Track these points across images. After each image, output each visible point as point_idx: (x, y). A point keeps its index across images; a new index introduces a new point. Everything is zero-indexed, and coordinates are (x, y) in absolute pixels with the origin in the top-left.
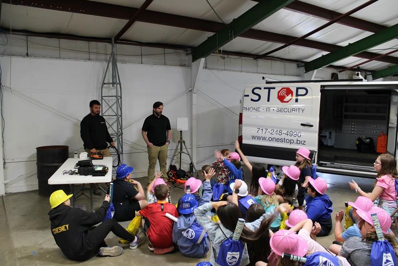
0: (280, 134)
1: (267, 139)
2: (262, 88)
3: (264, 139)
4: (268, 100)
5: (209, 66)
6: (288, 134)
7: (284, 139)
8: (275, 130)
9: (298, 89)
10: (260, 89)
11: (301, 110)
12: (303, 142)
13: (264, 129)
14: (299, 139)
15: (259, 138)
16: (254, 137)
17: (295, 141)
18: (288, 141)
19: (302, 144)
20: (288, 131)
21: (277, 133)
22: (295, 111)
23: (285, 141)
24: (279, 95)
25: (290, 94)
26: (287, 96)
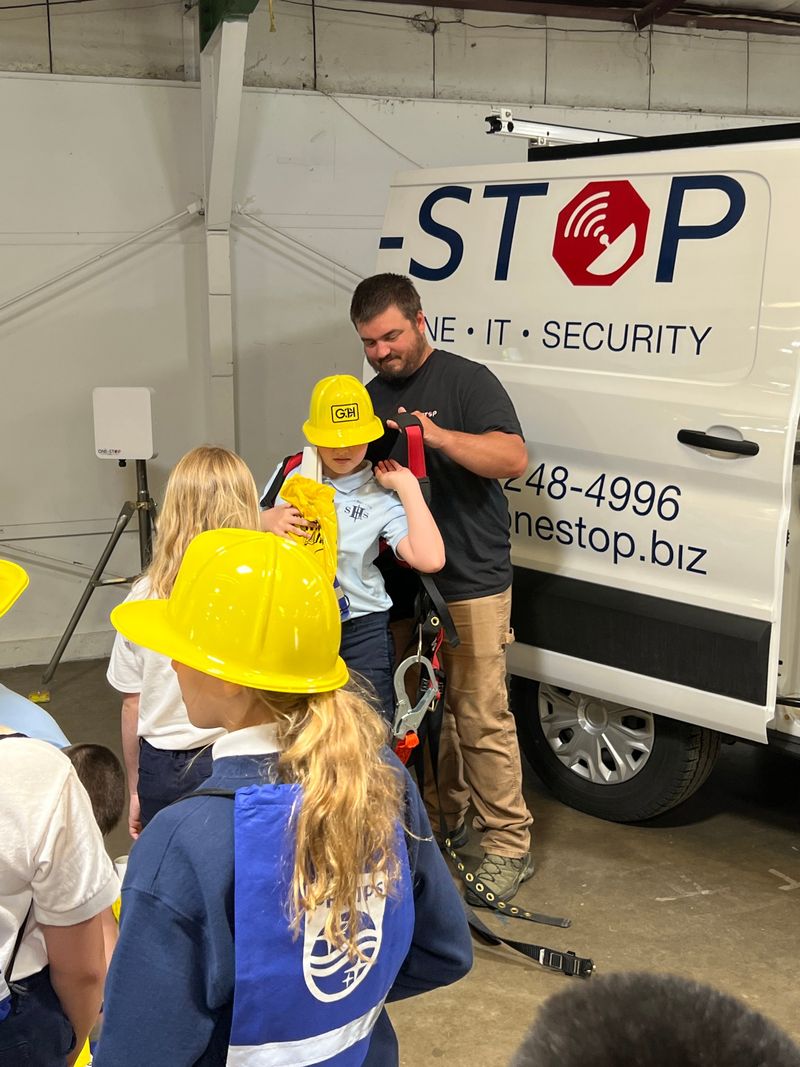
0: (556, 489)
2: (477, 192)
4: (502, 273)
5: (331, 75)
6: (600, 497)
7: (580, 526)
9: (681, 185)
10: (463, 194)
11: (686, 339)
12: (689, 557)
14: (666, 531)
17: (644, 547)
18: (599, 539)
19: (685, 565)
20: (603, 477)
21: (539, 486)
22: (654, 340)
23: (585, 540)
24: (566, 234)
25: (632, 227)
26: (611, 241)
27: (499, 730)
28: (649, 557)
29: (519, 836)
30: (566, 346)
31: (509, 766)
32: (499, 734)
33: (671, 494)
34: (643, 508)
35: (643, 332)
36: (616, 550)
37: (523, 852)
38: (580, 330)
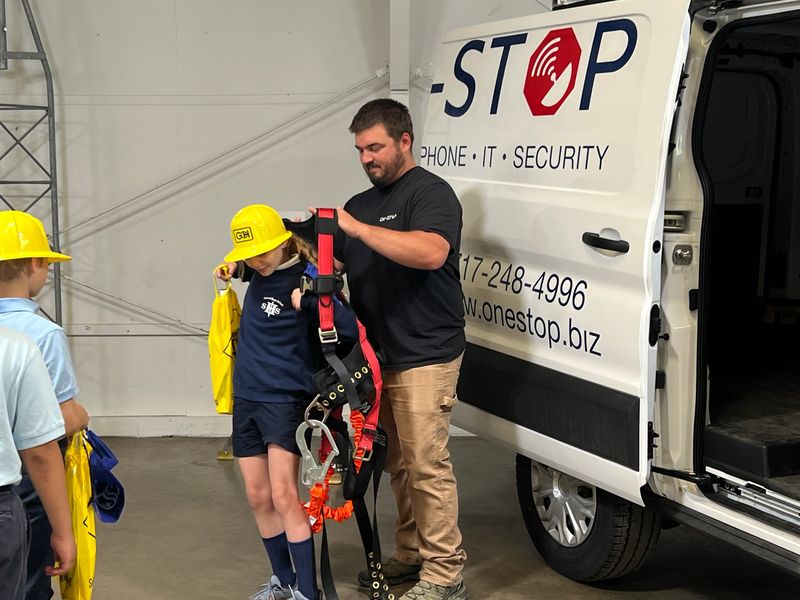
0: (516, 285)
1: (479, 307)
2: (488, 44)
3: (470, 308)
4: (495, 108)
6: (540, 292)
7: (530, 316)
8: (503, 268)
9: (601, 29)
10: (481, 47)
11: (593, 156)
12: (590, 341)
13: (471, 258)
18: (539, 327)
19: (589, 349)
20: (544, 275)
21: (508, 283)
22: (575, 158)
23: (533, 328)
24: (533, 75)
25: (570, 65)
26: (557, 78)
27: (434, 477)
28: (568, 343)
29: (446, 568)
30: (527, 167)
31: (441, 508)
32: (434, 480)
33: (581, 287)
34: (564, 299)
35: (570, 152)
36: (550, 337)
37: (448, 581)
38: (534, 152)
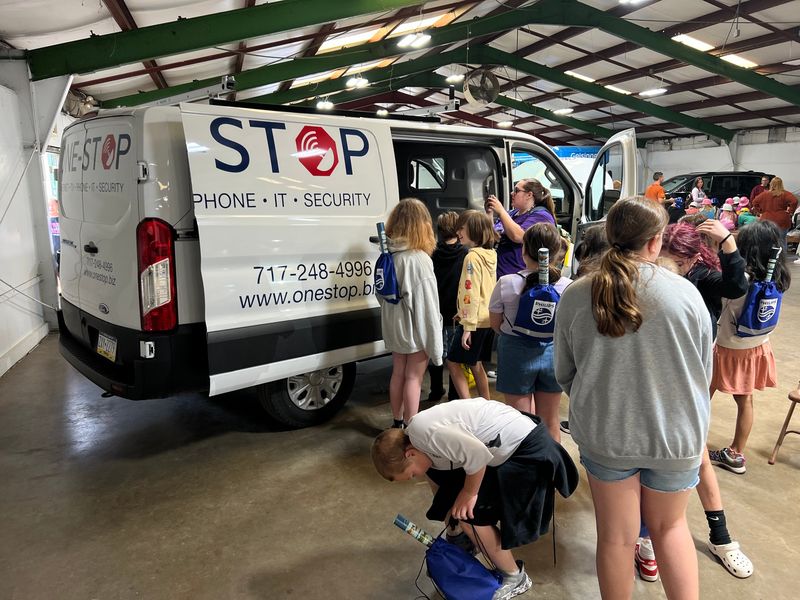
0: (323, 274)
1: (290, 297)
3: (280, 299)
4: (275, 169)
6: (342, 273)
7: (335, 288)
8: (308, 267)
10: (238, 124)
11: (362, 199)
13: (275, 267)
15: (263, 301)
16: (246, 303)
17: (361, 289)
18: (343, 292)
20: (341, 264)
21: (315, 275)
22: (351, 200)
23: (337, 295)
24: (302, 149)
25: (330, 149)
28: (362, 293)
30: (316, 205)
33: (367, 264)
34: (359, 273)
35: (347, 197)
36: (350, 295)
38: (321, 197)
